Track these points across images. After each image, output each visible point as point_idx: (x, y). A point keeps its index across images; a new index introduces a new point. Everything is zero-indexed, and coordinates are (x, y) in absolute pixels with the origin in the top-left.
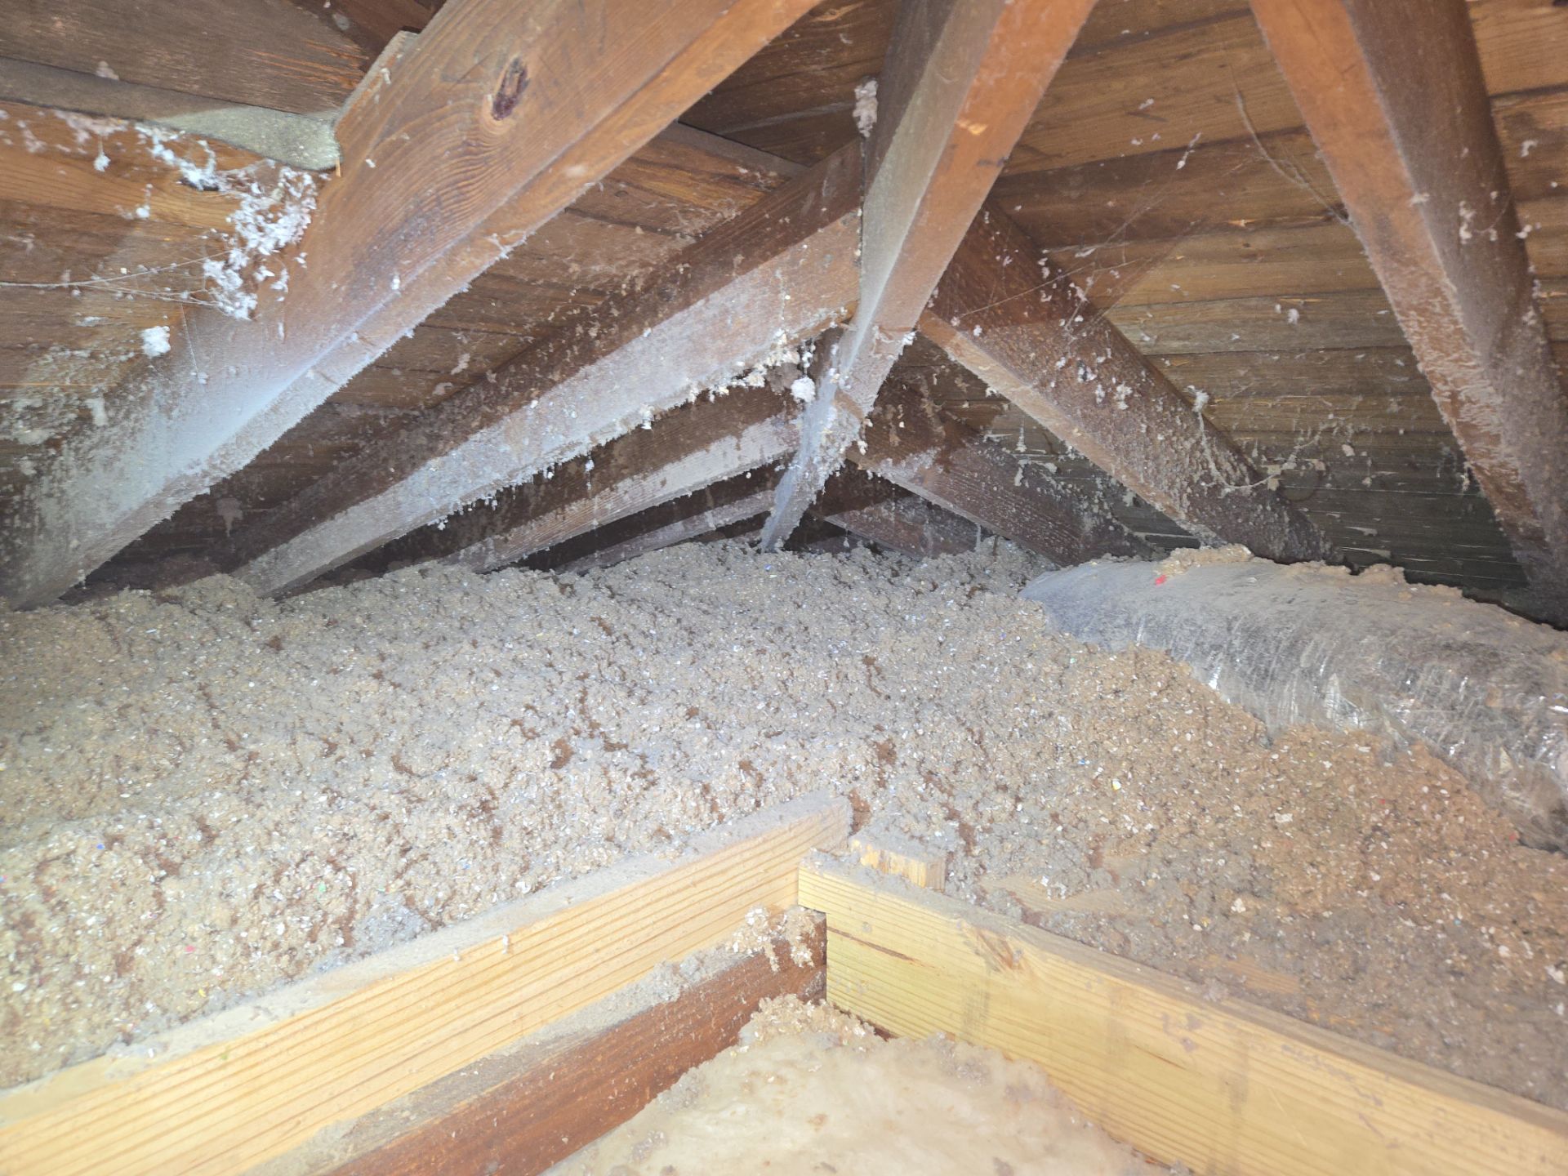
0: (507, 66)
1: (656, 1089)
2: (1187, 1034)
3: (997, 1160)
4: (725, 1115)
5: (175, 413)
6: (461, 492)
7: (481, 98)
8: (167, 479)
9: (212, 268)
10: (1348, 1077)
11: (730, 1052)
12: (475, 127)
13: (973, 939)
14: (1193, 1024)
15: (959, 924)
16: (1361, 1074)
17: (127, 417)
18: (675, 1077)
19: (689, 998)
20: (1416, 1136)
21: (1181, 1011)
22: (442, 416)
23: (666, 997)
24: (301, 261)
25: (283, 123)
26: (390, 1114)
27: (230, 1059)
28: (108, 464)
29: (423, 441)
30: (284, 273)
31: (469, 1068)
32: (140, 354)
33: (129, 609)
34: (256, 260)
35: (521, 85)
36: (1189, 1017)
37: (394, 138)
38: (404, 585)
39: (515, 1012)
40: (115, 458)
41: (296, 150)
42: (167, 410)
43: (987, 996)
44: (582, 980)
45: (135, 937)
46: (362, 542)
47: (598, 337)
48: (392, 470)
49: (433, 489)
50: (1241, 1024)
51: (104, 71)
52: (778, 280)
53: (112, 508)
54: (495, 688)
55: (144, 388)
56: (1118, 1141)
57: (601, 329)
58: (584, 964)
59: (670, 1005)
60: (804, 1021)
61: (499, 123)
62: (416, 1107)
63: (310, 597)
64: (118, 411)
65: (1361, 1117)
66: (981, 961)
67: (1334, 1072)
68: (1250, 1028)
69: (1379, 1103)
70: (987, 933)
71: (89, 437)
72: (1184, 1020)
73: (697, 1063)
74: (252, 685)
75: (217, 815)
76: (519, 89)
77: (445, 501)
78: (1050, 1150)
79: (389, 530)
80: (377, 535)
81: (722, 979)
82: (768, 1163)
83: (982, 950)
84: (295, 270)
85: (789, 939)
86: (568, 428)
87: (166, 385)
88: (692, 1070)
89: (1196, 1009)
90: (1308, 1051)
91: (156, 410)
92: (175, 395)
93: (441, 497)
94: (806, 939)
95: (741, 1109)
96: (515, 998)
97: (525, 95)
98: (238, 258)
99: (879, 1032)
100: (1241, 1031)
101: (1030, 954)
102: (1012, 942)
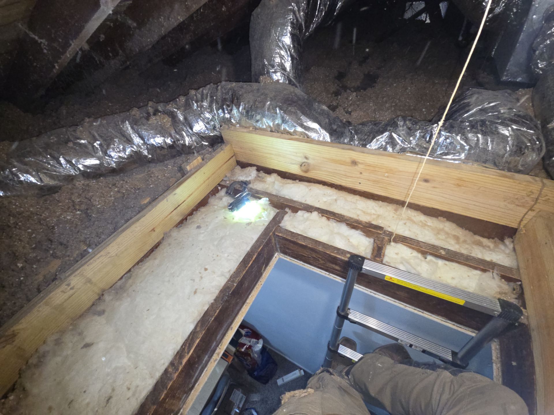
2: (70, 287)
10: (101, 256)
14: (68, 285)
16: (102, 253)
20: (117, 250)
21: (64, 287)
36: (66, 285)
50: (76, 273)
65: (109, 258)
67: (98, 258)
68: (78, 272)
69: (109, 253)
72: (66, 287)
89: (66, 282)
90: (91, 261)
100: (78, 274)
101: (16, 328)
102: (9, 332)
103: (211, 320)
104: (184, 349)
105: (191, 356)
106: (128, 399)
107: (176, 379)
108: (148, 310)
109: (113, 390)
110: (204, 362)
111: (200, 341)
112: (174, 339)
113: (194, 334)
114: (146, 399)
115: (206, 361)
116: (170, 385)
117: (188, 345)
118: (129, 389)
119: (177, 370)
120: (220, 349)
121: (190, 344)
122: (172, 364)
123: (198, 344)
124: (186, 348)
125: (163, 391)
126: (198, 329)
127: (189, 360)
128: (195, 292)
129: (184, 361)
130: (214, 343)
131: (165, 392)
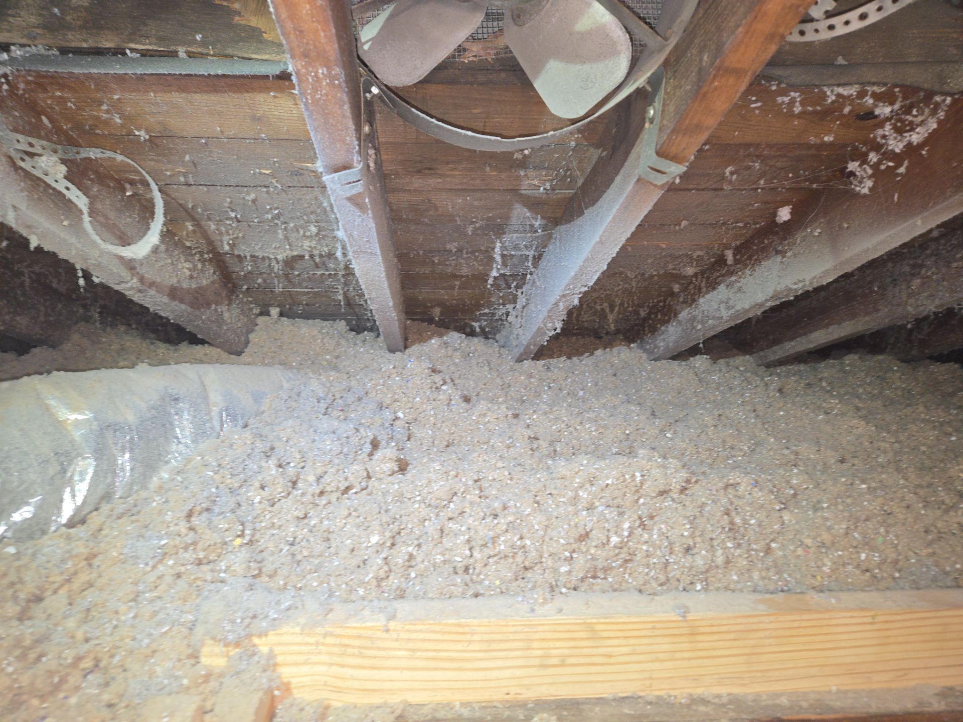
6: (937, 302)
8: (775, 291)
9: (852, 166)
17: (749, 258)
22: (928, 252)
24: (924, 152)
25: (939, 68)
27: (876, 620)
28: (730, 285)
29: (907, 269)
30: (906, 162)
32: (774, 222)
33: (701, 365)
34: (887, 155)
38: (849, 365)
40: (737, 281)
41: (945, 83)
42: (783, 253)
45: (772, 537)
46: (842, 335)
48: (876, 289)
49: (912, 301)
51: (841, 61)
53: (729, 308)
54: (953, 438)
55: (766, 241)
63: (784, 368)
64: (743, 256)
71: (718, 271)
74: (781, 413)
75: (795, 482)
77: (922, 308)
79: (866, 327)
80: (855, 331)
84: (916, 158)
87: (783, 238)
91: (772, 254)
92: (791, 243)
93: (918, 306)
98: (873, 157)
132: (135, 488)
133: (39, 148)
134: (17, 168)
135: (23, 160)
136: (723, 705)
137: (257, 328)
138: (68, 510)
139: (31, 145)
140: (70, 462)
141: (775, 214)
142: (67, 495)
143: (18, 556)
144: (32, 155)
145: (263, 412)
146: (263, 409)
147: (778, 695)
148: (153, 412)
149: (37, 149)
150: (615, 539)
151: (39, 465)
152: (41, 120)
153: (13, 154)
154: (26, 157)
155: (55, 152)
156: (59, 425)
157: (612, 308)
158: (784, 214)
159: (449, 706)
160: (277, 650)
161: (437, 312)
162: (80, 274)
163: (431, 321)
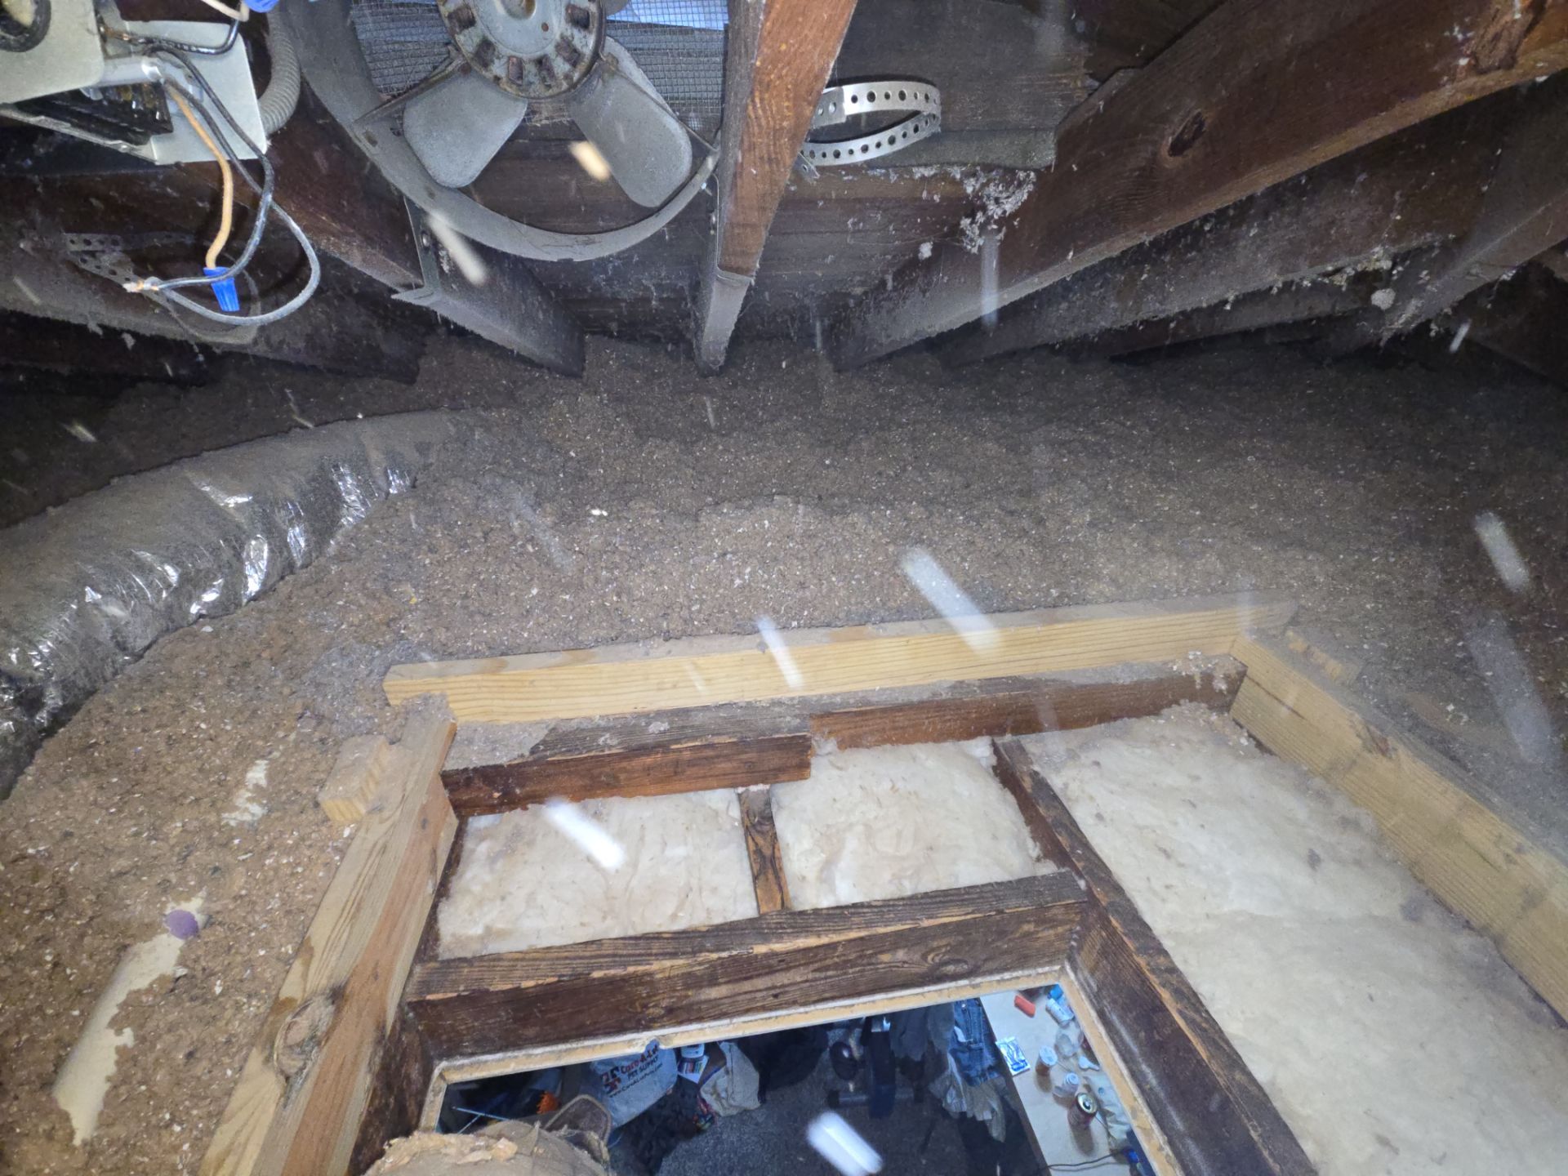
0: (1191, 116)
1: (1101, 721)
2: (1511, 852)
3: (1311, 851)
4: (1138, 751)
5: (928, 294)
6: (1076, 329)
7: (1163, 137)
9: (965, 222)
11: (1152, 720)
12: (1154, 158)
13: (1360, 727)
14: (1519, 850)
15: (1352, 715)
17: (903, 288)
18: (1115, 719)
19: (1137, 685)
23: (1121, 681)
24: (1015, 223)
26: (969, 685)
28: (889, 312)
30: (1004, 229)
31: (1007, 678)
32: (917, 256)
34: (989, 220)
35: (1198, 133)
37: (1094, 152)
39: (1034, 662)
40: (893, 309)
42: (924, 292)
43: (1354, 762)
44: (1075, 657)
47: (1210, 231)
52: (1394, 202)
53: (888, 336)
55: (914, 275)
56: (1421, 881)
57: (1216, 224)
58: (1079, 650)
59: (1123, 685)
60: (1208, 722)
61: (1172, 159)
62: (980, 687)
64: (899, 284)
66: (1359, 742)
70: (1372, 728)
71: (883, 295)
72: (1514, 845)
73: (1129, 717)
76: (1194, 139)
78: (1358, 863)
81: (1160, 681)
82: (1155, 785)
83: (1362, 734)
84: (1011, 228)
85: (1215, 674)
86: (1165, 299)
87: (925, 276)
88: (1126, 719)
91: (917, 290)
92: (929, 284)
94: (1227, 677)
95: (1148, 752)
96: (1038, 655)
97: (1197, 143)
98: (980, 218)
99: (1259, 745)
101: (1403, 753)
102: (1392, 742)
103: (1254, 1128)
104: (1198, 1011)
105: (1170, 1015)
106: (1148, 879)
107: (1133, 961)
108: (1371, 998)
109: (1181, 865)
110: (1144, 1067)
111: (1200, 1062)
112: (1243, 1012)
113: (1229, 1056)
114: (1128, 900)
115: (1144, 1076)
116: (1130, 944)
117: (1204, 1025)
118: (1167, 887)
119: (1153, 971)
120: (1161, 1149)
121: (1205, 1030)
122: (1173, 970)
123: (1192, 1051)
124: (1198, 1019)
125: (1124, 925)
126: (1238, 1076)
127: (1161, 1008)
128: (1384, 1142)
129: (1166, 995)
130: (1180, 1125)
131: (1120, 929)
132: (314, 555)
133: (96, 244)
134: (82, 272)
135: (84, 261)
136: (793, 706)
137: (427, 350)
138: (254, 585)
139: (88, 243)
140: (242, 547)
141: (917, 251)
142: (249, 570)
143: (216, 634)
144: (93, 254)
145: (431, 464)
146: (431, 460)
147: (835, 695)
148: (313, 484)
149: (95, 246)
150: (738, 582)
151: (211, 553)
152: (91, 204)
153: (72, 257)
154: (87, 258)
155: (115, 243)
156: (220, 513)
157: (793, 319)
158: (926, 250)
159: (590, 719)
160: (449, 692)
161: (614, 326)
162: (197, 350)
163: (611, 336)
